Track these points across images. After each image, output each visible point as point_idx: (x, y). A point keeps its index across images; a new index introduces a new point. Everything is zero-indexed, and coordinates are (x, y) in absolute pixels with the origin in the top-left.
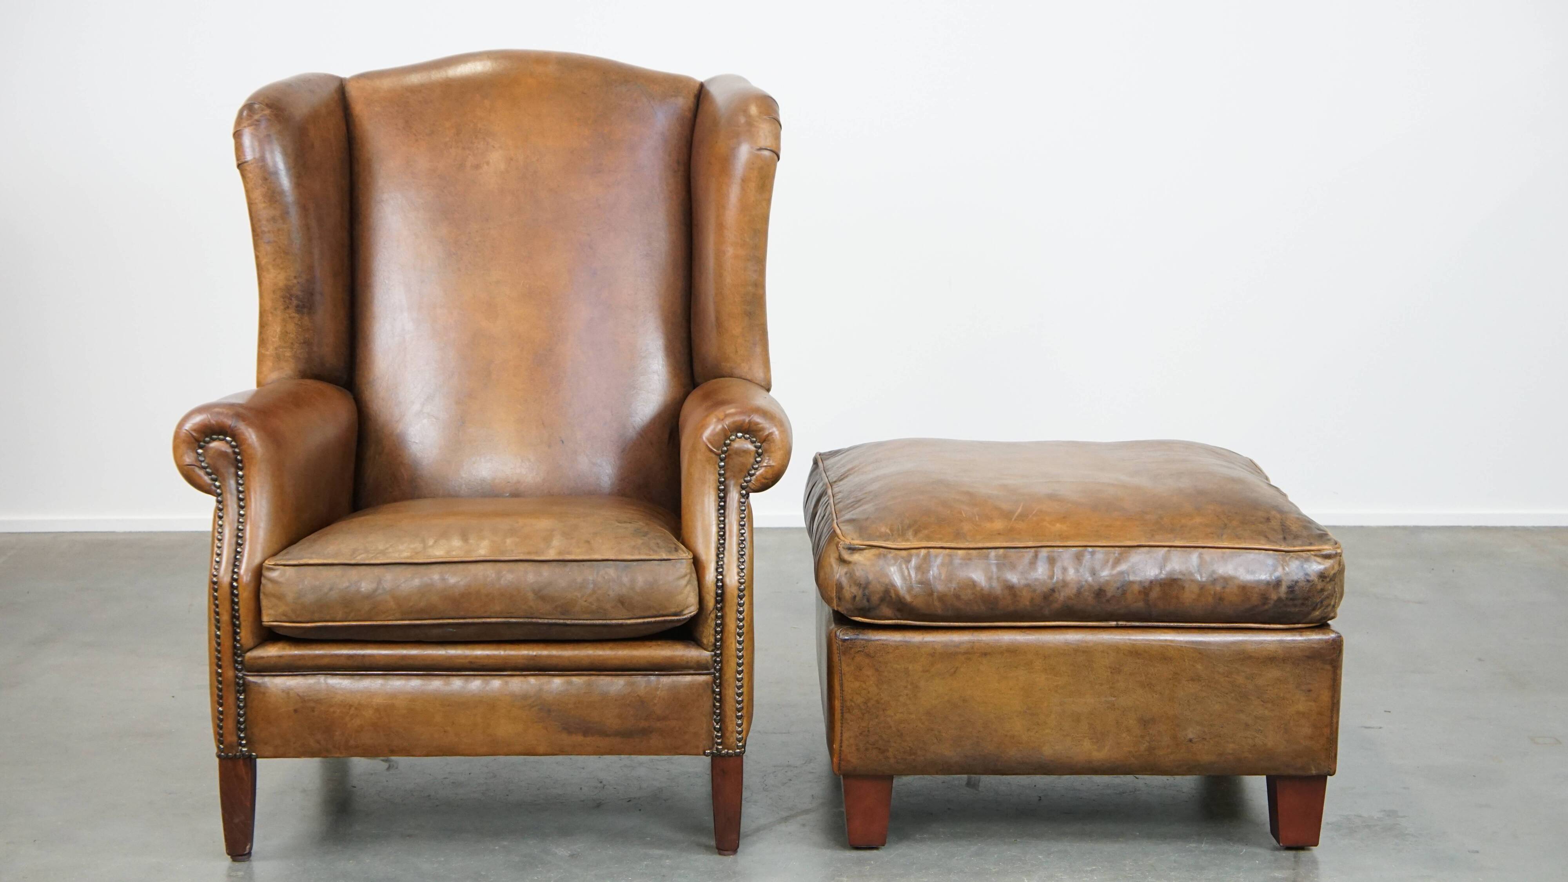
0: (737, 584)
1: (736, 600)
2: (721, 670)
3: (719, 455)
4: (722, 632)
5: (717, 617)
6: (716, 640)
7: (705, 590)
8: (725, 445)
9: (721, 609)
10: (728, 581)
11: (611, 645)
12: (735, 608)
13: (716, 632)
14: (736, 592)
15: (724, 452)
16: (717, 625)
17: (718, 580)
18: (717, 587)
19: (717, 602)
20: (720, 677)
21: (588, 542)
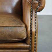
0: (35, 31)
1: (34, 35)
2: (31, 49)
3: (31, 4)
4: (31, 41)
5: (30, 38)
6: (30, 43)
7: (28, 33)
8: (32, 2)
9: (31, 37)
10: (32, 30)
11: (8, 44)
12: (34, 36)
13: (30, 41)
14: (34, 33)
15: (32, 3)
16: (30, 40)
17: (31, 31)
18: (30, 32)
19: (30, 35)
20: (31, 50)
21: (3, 23)
